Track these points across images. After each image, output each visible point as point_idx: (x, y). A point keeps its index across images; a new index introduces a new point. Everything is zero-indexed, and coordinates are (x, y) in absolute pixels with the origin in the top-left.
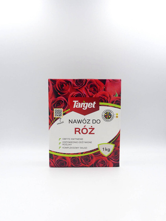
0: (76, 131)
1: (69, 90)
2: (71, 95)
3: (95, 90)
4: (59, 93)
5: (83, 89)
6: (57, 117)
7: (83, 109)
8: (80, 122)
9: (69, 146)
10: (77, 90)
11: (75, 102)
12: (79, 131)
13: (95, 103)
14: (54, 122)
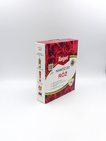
0: (59, 76)
1: (56, 50)
2: (57, 53)
3: (68, 48)
4: (51, 54)
5: (63, 48)
6: (50, 70)
7: (63, 61)
8: (61, 70)
9: (56, 87)
10: (60, 50)
11: (59, 57)
12: (60, 76)
13: (68, 56)
14: (48, 74)
